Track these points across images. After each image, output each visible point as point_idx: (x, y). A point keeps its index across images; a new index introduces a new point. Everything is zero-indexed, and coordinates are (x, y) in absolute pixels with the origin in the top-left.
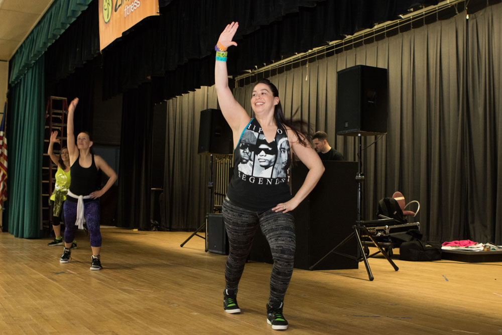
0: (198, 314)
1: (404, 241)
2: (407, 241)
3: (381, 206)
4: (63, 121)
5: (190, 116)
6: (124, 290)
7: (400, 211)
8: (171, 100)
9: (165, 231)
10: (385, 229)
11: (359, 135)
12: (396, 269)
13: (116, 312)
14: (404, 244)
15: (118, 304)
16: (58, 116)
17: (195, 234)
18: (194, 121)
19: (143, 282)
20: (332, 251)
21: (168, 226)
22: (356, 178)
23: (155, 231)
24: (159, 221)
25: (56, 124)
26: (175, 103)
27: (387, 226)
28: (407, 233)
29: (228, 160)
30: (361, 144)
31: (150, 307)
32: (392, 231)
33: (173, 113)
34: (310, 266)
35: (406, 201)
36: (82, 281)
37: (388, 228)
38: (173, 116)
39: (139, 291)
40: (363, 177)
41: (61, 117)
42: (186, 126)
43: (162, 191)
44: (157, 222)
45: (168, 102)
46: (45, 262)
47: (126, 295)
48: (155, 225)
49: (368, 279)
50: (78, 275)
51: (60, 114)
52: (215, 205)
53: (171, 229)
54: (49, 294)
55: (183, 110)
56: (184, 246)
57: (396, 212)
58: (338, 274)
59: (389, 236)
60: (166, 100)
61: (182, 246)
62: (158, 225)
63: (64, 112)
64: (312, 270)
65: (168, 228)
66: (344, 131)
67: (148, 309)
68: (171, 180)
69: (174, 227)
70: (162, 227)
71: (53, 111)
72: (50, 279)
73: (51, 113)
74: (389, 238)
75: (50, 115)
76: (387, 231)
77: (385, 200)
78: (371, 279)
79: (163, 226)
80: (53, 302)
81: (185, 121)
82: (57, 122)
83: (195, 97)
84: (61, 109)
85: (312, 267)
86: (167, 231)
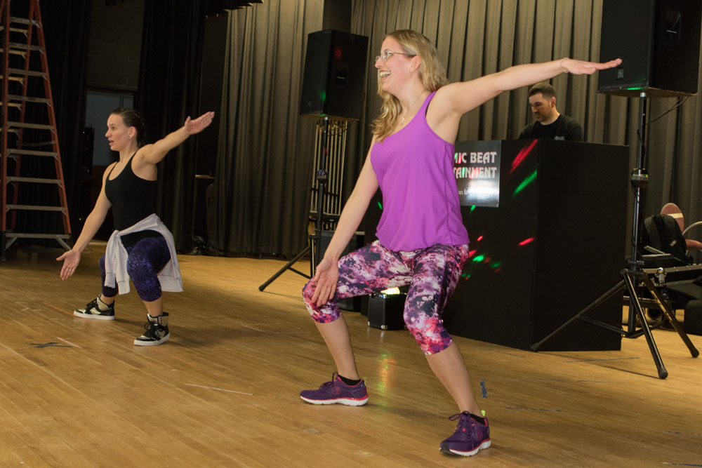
0: (373, 455)
1: (693, 298)
2: (698, 297)
3: (649, 230)
4: (29, 39)
5: (271, 43)
6: (192, 390)
7: (681, 240)
8: (236, 11)
9: (216, 256)
10: (658, 274)
11: (643, 95)
12: (695, 353)
13: (195, 446)
14: (691, 303)
15: (193, 425)
16: (21, 31)
17: (288, 267)
18: (277, 51)
19: (220, 370)
20: (578, 316)
21: (222, 247)
22: (633, 179)
23: (196, 254)
24: (205, 237)
25: (18, 46)
26: (243, 18)
27: (661, 268)
28: (694, 283)
29: (337, 127)
30: (645, 112)
31: (262, 436)
32: (669, 277)
33: (239, 36)
34: (533, 343)
35: (687, 220)
36: (99, 367)
37: (664, 273)
38: (239, 40)
39: (222, 393)
40: (647, 176)
41: (25, 32)
42: (263, 61)
43: (212, 181)
44: (200, 239)
45: (229, 15)
46: (8, 319)
47: (200, 402)
48: (197, 244)
49: (657, 375)
50: (84, 351)
51: (25, 27)
52: (311, 211)
53: (226, 253)
54: (40, 399)
55: (258, 31)
56: (267, 289)
57: (674, 242)
58: (589, 361)
59: (665, 287)
60: (227, 10)
61: (262, 289)
62: (202, 244)
63: (33, 22)
64: (536, 351)
65: (221, 251)
66: (615, 86)
67: (261, 440)
68: (230, 161)
69: (232, 249)
70: (211, 248)
71: (10, 19)
72: (29, 358)
73: (8, 25)
74: (662, 291)
75: (5, 27)
76: (661, 278)
77: (655, 219)
78: (663, 376)
79: (213, 247)
80: (55, 419)
81: (261, 52)
82: (18, 42)
83: (282, 7)
84: (27, 17)
85: (537, 345)
86: (220, 256)
